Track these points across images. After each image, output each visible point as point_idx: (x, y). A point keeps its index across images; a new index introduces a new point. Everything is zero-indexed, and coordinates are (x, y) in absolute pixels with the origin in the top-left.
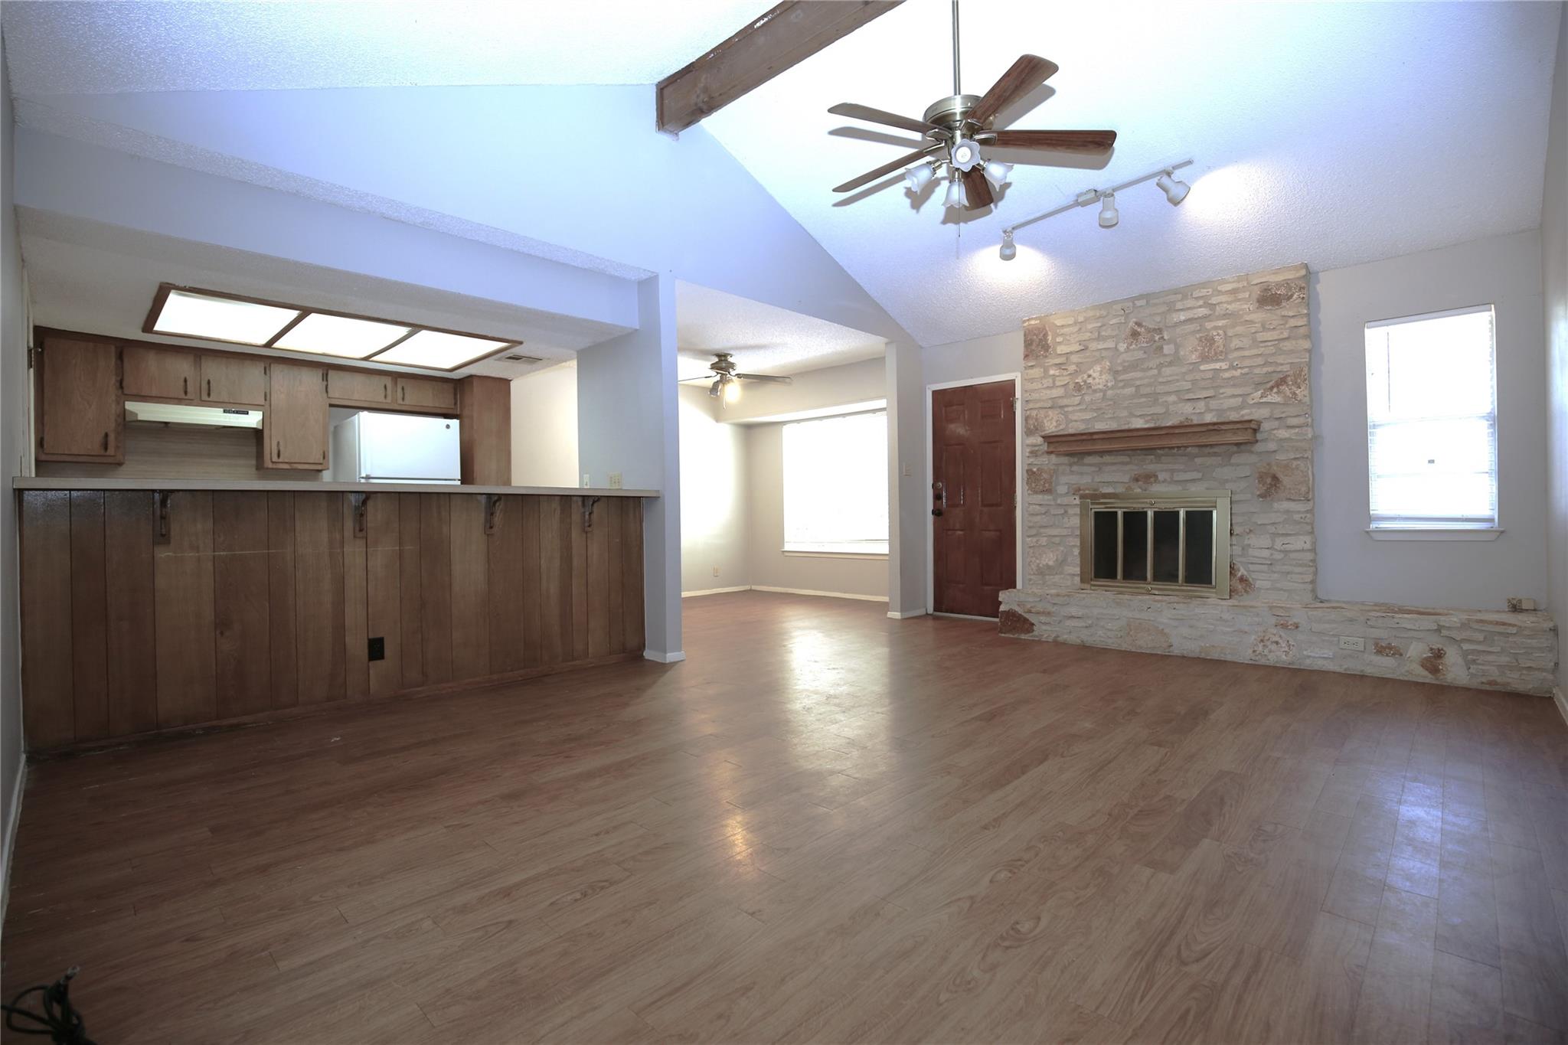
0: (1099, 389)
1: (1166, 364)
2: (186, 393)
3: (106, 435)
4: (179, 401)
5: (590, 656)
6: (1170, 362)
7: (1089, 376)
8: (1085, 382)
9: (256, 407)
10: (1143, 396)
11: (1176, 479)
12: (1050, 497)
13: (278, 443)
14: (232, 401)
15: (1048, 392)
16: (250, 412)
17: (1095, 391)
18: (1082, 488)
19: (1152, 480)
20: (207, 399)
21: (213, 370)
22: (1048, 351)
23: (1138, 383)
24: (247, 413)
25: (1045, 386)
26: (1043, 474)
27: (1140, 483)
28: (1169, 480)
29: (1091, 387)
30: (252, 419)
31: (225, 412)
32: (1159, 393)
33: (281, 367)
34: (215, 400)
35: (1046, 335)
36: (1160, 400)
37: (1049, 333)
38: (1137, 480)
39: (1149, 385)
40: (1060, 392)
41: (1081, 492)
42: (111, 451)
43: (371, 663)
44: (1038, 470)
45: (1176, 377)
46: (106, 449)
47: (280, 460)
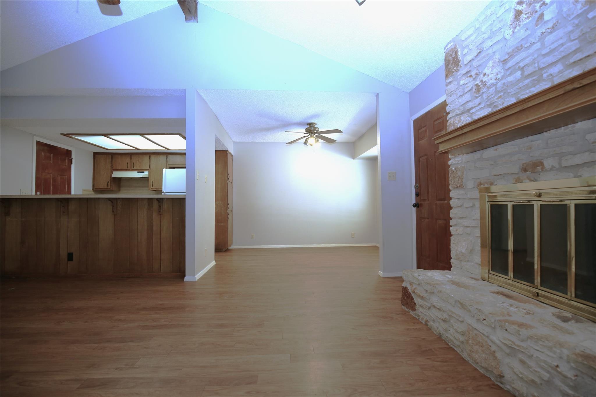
0: (492, 84)
1: (549, 31)
2: (128, 167)
3: (108, 182)
4: (126, 170)
5: (161, 272)
6: (553, 27)
7: (485, 75)
8: (482, 81)
9: (147, 170)
10: (528, 76)
11: (564, 164)
12: (463, 192)
13: (153, 182)
14: (140, 169)
15: (460, 100)
16: (145, 172)
17: (489, 88)
18: (482, 182)
19: (539, 168)
20: (133, 169)
21: (135, 159)
22: (459, 65)
23: (521, 65)
24: (144, 172)
25: (458, 96)
26: (458, 172)
27: (528, 172)
28: (557, 167)
29: (486, 84)
30: (146, 174)
31: (138, 172)
32: (544, 68)
33: (154, 156)
34: (135, 169)
35: (456, 53)
36: (545, 75)
37: (459, 49)
38: (525, 170)
39: (534, 62)
40: (467, 97)
41: (482, 186)
42: (109, 187)
43: (68, 262)
44: (455, 169)
45: (561, 42)
46: (108, 186)
47: (153, 187)
